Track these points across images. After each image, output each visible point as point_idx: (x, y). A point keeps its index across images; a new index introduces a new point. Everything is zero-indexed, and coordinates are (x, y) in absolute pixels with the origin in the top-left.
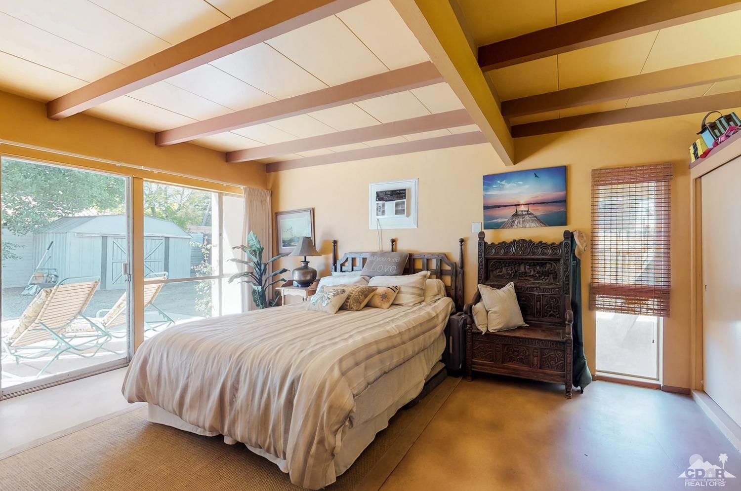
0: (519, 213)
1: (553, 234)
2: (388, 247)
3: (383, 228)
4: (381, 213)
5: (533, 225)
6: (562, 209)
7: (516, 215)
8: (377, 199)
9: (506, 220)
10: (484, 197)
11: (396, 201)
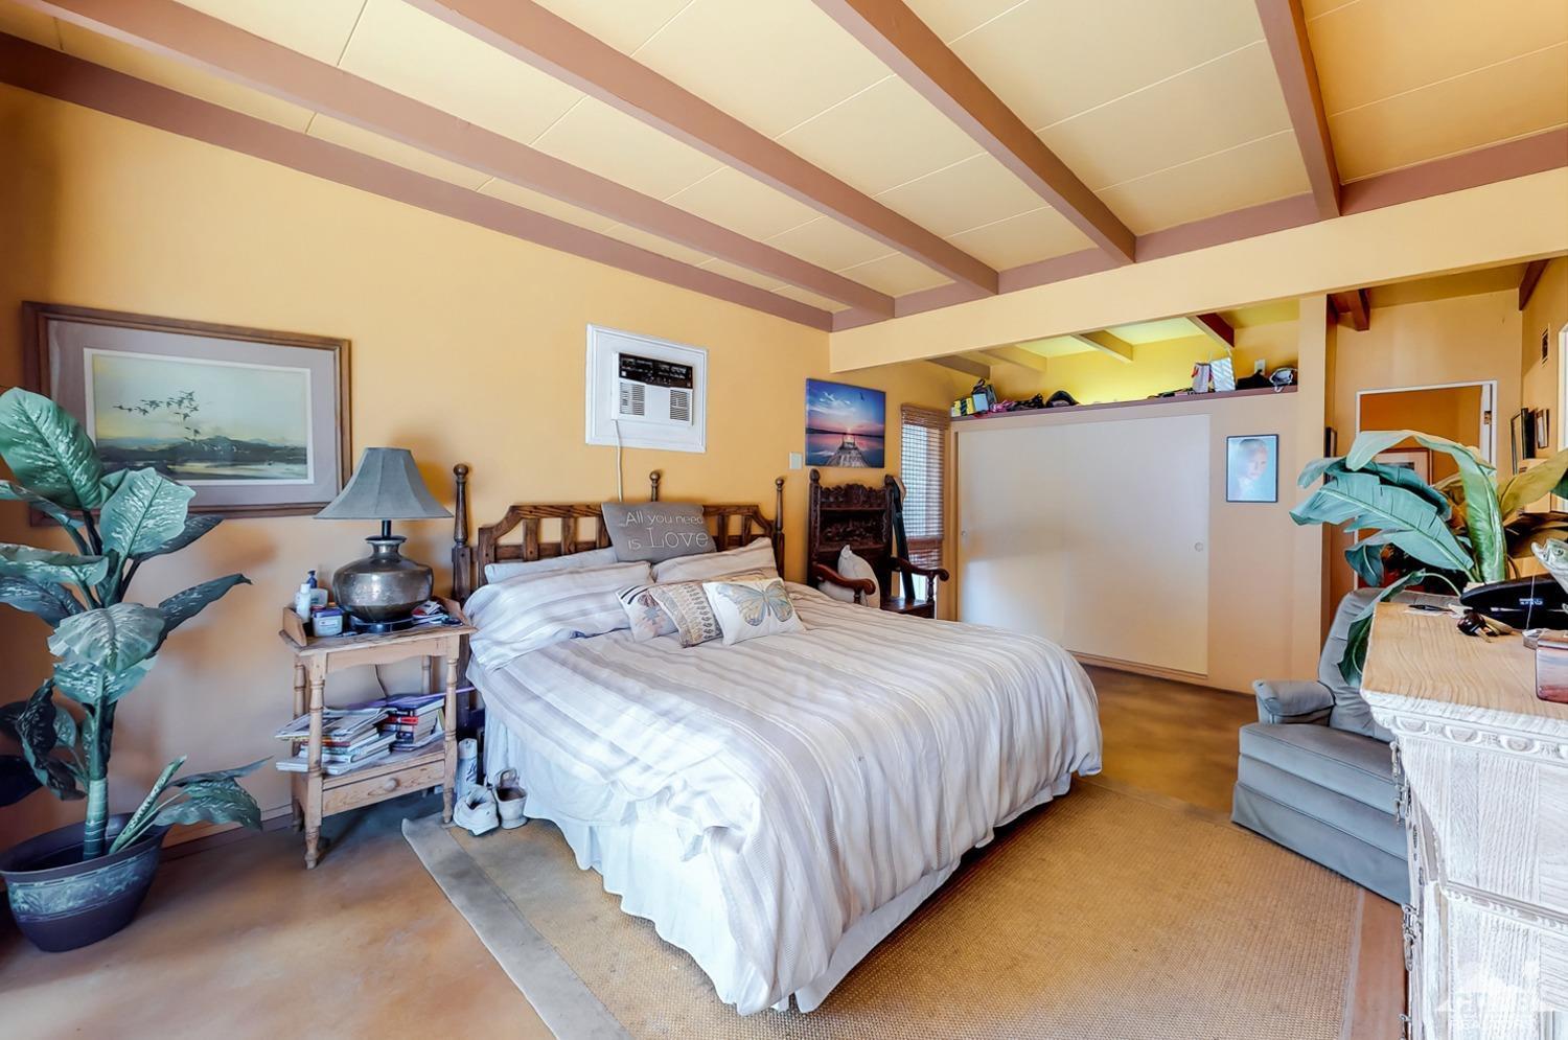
0: (846, 445)
1: (872, 478)
2: (644, 490)
3: (627, 443)
4: (629, 407)
5: (858, 464)
6: (881, 447)
7: (842, 448)
8: (624, 374)
9: (833, 454)
10: (811, 413)
11: (672, 388)
